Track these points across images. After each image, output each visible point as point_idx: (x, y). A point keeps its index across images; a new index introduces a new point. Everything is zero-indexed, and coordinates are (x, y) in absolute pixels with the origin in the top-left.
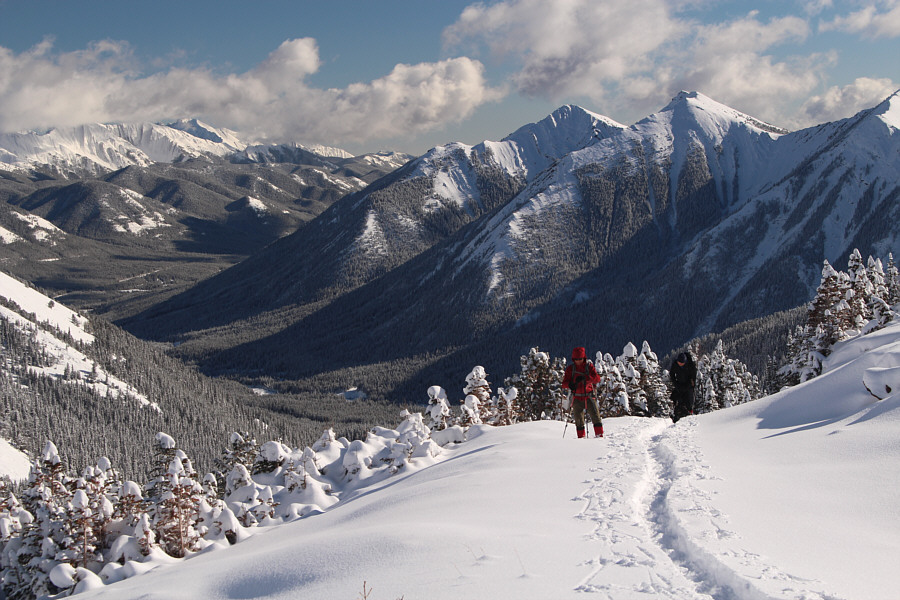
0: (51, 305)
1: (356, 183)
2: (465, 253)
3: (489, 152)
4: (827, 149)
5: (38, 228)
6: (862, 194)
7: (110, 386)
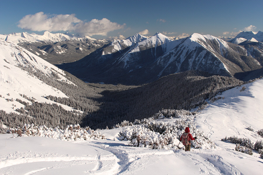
0: (59, 69)
1: (98, 45)
2: (120, 59)
3: (123, 42)
4: (181, 44)
5: (43, 53)
6: (187, 51)
7: (70, 83)
